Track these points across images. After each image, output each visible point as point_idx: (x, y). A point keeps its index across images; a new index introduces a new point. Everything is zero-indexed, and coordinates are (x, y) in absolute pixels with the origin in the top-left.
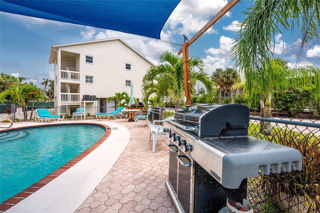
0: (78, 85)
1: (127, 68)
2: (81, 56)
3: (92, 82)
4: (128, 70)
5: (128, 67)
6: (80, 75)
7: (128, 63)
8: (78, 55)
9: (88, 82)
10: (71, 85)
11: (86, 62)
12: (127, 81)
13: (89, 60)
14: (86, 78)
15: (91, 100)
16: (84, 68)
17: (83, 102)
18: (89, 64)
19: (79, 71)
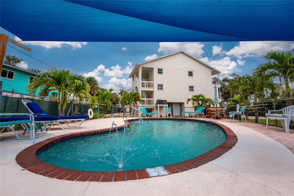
0: (152, 92)
1: (189, 75)
2: (154, 69)
3: (162, 89)
4: (191, 77)
5: (191, 74)
6: (154, 84)
7: (190, 70)
8: (152, 69)
9: (159, 89)
10: (147, 92)
11: (158, 73)
12: (190, 87)
13: (160, 71)
14: (158, 86)
15: (163, 104)
16: (157, 79)
17: (157, 105)
18: (160, 75)
19: (153, 81)
